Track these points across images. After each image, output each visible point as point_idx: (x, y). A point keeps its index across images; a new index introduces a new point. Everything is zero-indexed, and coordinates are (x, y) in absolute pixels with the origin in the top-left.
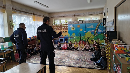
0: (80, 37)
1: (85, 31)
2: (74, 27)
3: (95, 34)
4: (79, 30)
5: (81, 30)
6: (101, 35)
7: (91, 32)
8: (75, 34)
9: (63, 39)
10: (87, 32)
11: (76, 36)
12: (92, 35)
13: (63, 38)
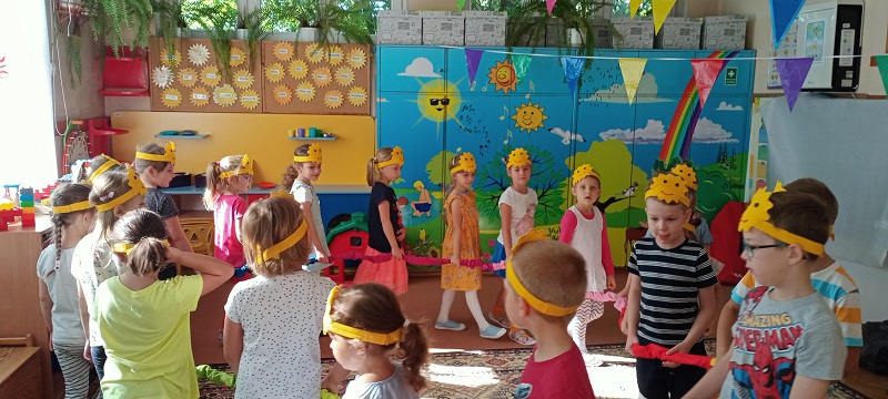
5: (531, 118)
6: (716, 175)
7: (633, 148)
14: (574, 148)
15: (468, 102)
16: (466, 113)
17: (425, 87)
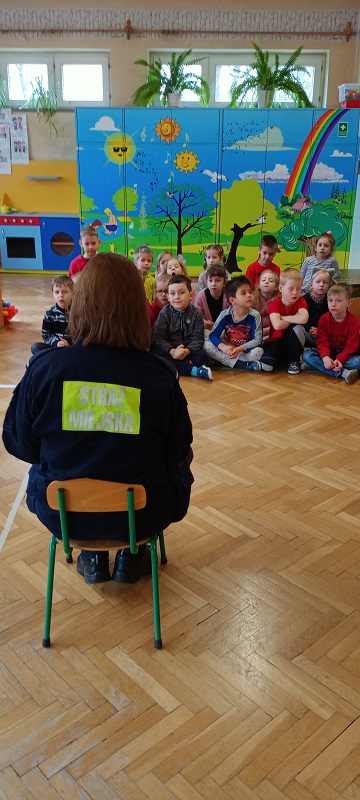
0: (179, 227)
1: (214, 177)
2: (129, 138)
3: (294, 201)
4: (173, 165)
5: (187, 162)
6: (330, 208)
7: (264, 186)
8: (133, 194)
9: (31, 241)
10: (228, 184)
11: (143, 209)
12: (270, 208)
13: (34, 232)
14: (220, 185)
15: (141, 150)
16: (140, 158)
17: (109, 139)
